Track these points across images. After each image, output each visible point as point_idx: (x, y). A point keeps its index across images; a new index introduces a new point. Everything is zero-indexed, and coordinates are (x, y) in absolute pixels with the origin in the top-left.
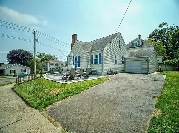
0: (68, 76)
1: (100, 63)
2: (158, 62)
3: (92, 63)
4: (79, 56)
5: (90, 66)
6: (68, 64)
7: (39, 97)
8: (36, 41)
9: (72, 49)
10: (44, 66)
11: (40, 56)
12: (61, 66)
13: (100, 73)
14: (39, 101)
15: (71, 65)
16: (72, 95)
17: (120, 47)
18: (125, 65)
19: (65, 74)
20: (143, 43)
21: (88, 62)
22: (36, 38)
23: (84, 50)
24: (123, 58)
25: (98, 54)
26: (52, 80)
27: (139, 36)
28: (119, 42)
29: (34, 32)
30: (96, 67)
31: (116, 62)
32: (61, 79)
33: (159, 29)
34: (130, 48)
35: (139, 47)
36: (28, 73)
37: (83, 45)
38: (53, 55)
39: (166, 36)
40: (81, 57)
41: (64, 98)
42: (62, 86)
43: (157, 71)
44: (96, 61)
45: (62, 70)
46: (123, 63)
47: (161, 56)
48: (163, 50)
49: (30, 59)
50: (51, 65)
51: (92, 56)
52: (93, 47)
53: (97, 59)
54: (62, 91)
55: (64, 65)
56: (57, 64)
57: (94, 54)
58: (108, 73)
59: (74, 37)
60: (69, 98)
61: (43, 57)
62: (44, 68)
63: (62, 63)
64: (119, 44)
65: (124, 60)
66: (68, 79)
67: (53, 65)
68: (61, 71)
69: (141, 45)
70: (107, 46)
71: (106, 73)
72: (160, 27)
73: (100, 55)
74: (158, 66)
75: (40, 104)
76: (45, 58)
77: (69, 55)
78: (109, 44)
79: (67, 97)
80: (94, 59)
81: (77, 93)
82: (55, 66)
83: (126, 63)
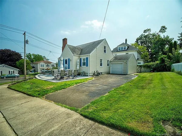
0: (59, 77)
1: (87, 66)
2: (139, 64)
3: (81, 66)
4: (69, 59)
5: (79, 68)
6: (59, 66)
7: (37, 91)
8: (26, 42)
9: (62, 52)
10: (33, 67)
11: (29, 56)
12: (52, 67)
13: (87, 74)
14: (37, 93)
15: (61, 67)
16: (61, 89)
17: (105, 51)
18: (110, 67)
19: (56, 74)
20: (128, 47)
21: (77, 65)
22: (26, 40)
23: (73, 54)
24: (108, 61)
25: (85, 58)
26: (45, 80)
27: (126, 40)
28: (105, 47)
29: (25, 33)
30: (84, 69)
31: (101, 65)
32: (53, 79)
33: (144, 34)
34: (117, 51)
35: (125, 50)
36: (17, 74)
37: (72, 49)
38: (43, 56)
39: (150, 41)
40: (71, 60)
41: (55, 91)
42: (53, 84)
43: (137, 72)
44: (84, 64)
45: (54, 71)
46: (108, 65)
47: (142, 60)
48: (147, 54)
49: (18, 60)
50: (41, 66)
51: (81, 59)
52: (82, 51)
53: (85, 62)
54: (54, 87)
55: (55, 66)
56: (48, 65)
57: (82, 58)
58: (94, 74)
59: (65, 40)
60: (59, 91)
61: (32, 57)
62: (33, 69)
63: (53, 64)
64: (105, 49)
65: (109, 63)
66: (59, 79)
67: (43, 66)
68: (52, 72)
69: (126, 49)
70: (93, 51)
71: (92, 74)
72: (144, 32)
73: (87, 58)
74: (139, 68)
75: (39, 94)
76: (34, 58)
77: (60, 58)
78: (95, 49)
79: (57, 90)
80: (82, 62)
81: (65, 88)
82: (45, 67)
83: (111, 65)
